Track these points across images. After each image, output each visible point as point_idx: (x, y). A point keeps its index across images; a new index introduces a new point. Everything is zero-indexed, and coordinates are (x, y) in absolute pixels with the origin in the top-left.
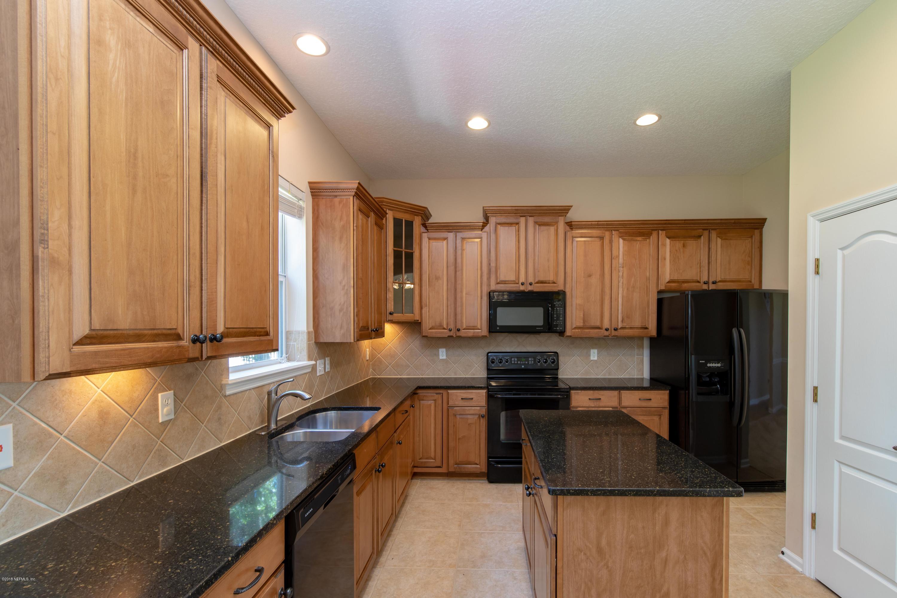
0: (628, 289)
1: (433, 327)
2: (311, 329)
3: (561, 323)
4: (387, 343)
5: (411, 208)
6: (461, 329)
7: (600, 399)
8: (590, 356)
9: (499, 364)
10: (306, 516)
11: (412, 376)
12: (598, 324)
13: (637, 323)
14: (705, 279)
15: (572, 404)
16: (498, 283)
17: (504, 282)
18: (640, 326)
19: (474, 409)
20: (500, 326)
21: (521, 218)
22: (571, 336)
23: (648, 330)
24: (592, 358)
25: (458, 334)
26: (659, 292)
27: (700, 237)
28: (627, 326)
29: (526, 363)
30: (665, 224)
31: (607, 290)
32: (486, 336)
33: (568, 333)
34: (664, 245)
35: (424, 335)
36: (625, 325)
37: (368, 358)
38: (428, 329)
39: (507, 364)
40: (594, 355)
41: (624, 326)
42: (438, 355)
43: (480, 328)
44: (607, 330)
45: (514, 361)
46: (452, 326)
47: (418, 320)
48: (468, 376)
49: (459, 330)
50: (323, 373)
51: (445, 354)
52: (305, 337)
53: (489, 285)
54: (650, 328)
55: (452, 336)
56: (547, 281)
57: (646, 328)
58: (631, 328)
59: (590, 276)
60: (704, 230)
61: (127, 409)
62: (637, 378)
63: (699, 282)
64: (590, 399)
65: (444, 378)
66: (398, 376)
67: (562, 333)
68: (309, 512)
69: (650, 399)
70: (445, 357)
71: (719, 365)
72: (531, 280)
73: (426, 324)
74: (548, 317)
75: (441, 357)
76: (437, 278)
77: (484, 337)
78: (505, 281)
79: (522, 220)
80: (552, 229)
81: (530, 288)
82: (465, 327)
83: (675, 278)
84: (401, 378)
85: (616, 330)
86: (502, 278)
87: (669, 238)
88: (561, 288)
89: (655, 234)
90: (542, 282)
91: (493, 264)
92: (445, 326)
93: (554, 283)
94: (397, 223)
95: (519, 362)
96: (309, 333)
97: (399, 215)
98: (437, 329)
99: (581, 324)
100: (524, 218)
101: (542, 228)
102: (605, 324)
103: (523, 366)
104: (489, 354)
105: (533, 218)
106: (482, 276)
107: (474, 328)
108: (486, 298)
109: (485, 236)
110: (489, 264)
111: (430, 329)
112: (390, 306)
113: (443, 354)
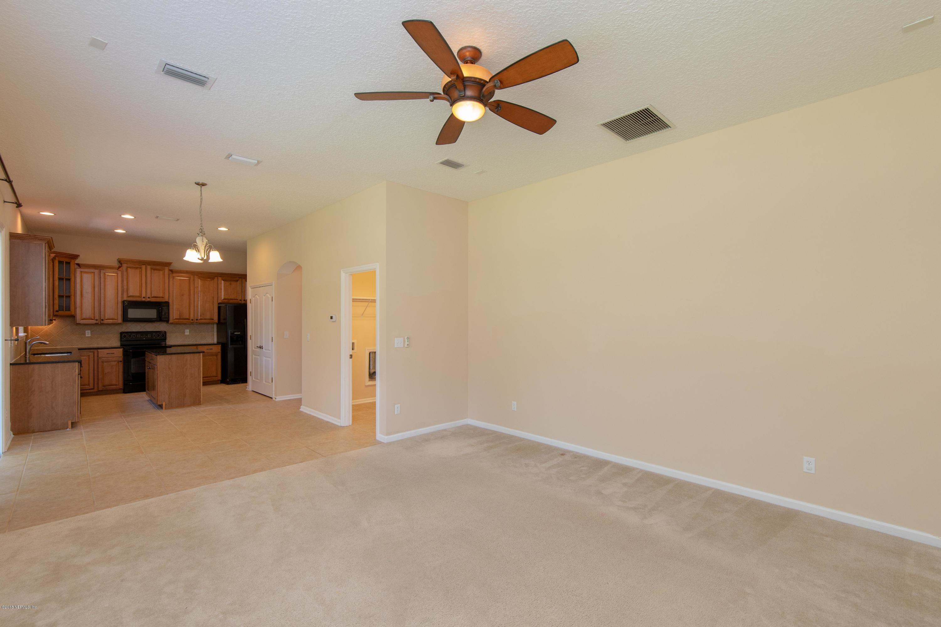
0: (203, 302)
1: (84, 319)
3: (167, 317)
5: (69, 256)
6: (104, 320)
8: (185, 332)
9: (129, 338)
12: (188, 317)
13: (208, 317)
14: (240, 298)
16: (128, 297)
18: (210, 319)
19: (114, 359)
20: (130, 318)
21: (143, 265)
22: (172, 323)
24: (186, 334)
25: (102, 322)
26: (219, 304)
27: (238, 281)
29: (146, 337)
30: (221, 274)
31: (192, 302)
32: (121, 323)
33: (171, 321)
34: (221, 283)
35: (76, 323)
36: (202, 318)
38: (80, 320)
39: (134, 337)
40: (187, 332)
43: (117, 319)
44: (192, 320)
45: (139, 336)
46: (97, 318)
47: (73, 315)
48: (107, 344)
49: (102, 320)
51: (90, 333)
53: (122, 297)
54: (215, 319)
55: (97, 324)
56: (158, 297)
57: (213, 319)
58: (205, 319)
59: (183, 295)
60: (239, 278)
62: (210, 341)
63: (237, 300)
67: (167, 321)
69: (212, 349)
70: (89, 335)
71: (239, 333)
72: (149, 296)
73: (79, 317)
74: (159, 314)
75: (87, 335)
76: (87, 293)
78: (133, 296)
79: (144, 267)
80: (161, 272)
81: (148, 300)
82: (107, 318)
83: (226, 298)
85: (197, 320)
86: (131, 294)
87: (223, 280)
88: (167, 300)
89: (216, 278)
90: (155, 297)
91: (125, 287)
92: (92, 318)
93: (163, 298)
94: (60, 263)
95: (142, 337)
97: (61, 260)
98: (87, 319)
99: (179, 317)
100: (145, 266)
101: (156, 271)
102: (192, 317)
103: (144, 339)
104: (121, 333)
105: (150, 266)
106: (118, 292)
107: (113, 319)
108: (121, 304)
109: (119, 273)
110: (123, 287)
111: (82, 320)
112: (57, 307)
113: (88, 333)
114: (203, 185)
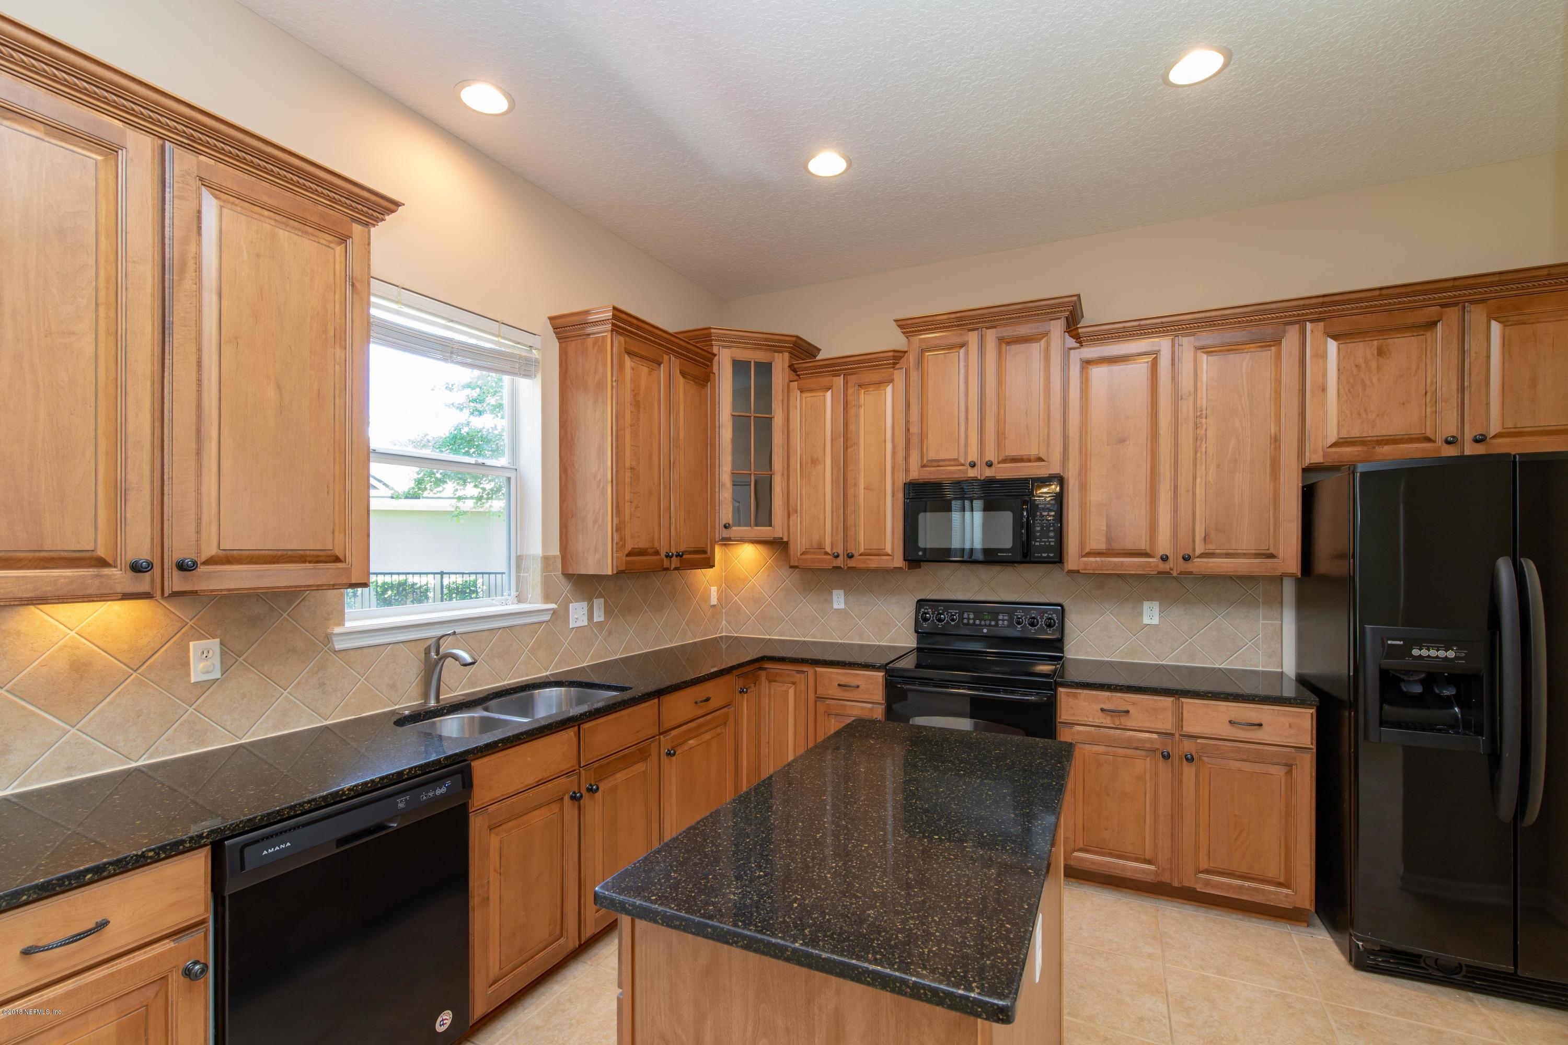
0: (1218, 466)
1: (807, 550)
2: (555, 551)
3: (1052, 544)
4: (748, 577)
5: (766, 340)
6: (856, 554)
7: (1128, 712)
8: (1141, 614)
9: (937, 623)
10: (265, 852)
11: (787, 636)
12: (1143, 545)
13: (1246, 541)
14: (1451, 429)
15: (1060, 717)
16: (924, 466)
17: (937, 463)
18: (1253, 552)
19: (862, 708)
20: (927, 550)
21: (971, 332)
22: (1078, 572)
23: (1275, 560)
24: (1147, 621)
25: (852, 563)
26: (1306, 471)
27: (1432, 325)
28: (1218, 551)
29: (993, 623)
30: (1323, 305)
31: (1165, 470)
32: (901, 568)
33: (1072, 561)
34: (1322, 356)
35: (792, 564)
36: (1211, 547)
37: (714, 601)
38: (799, 554)
39: (953, 623)
40: (1151, 614)
41: (1211, 551)
42: (831, 602)
43: (890, 552)
44: (1165, 559)
45: (970, 619)
46: (840, 550)
47: (782, 538)
48: (883, 644)
49: (851, 556)
50: (583, 623)
51: (842, 600)
52: (540, 565)
53: (906, 470)
54: (1281, 555)
55: (840, 568)
56: (1024, 457)
57: (1271, 556)
58: (1228, 555)
59: (1122, 441)
60: (1443, 306)
61: (126, 661)
62: (1263, 672)
63: (1429, 440)
64: (1102, 710)
65: (841, 644)
66: (765, 635)
67: (1056, 564)
68: (277, 848)
69: (1260, 725)
70: (842, 606)
71: (1451, 654)
72: (991, 455)
73: (798, 545)
74: (1024, 530)
75: (836, 606)
76: (814, 462)
77: (898, 570)
78: (939, 461)
79: (973, 338)
80: (1037, 349)
81: (989, 473)
82: (862, 550)
83: (1356, 433)
84: (769, 639)
85: (1187, 558)
86: (932, 455)
87: (1335, 338)
88: (1056, 467)
89: (1292, 334)
90: (1015, 460)
91: (914, 429)
92: (828, 549)
93: (1040, 459)
94: (740, 368)
95: (978, 622)
96: (548, 558)
97: (742, 357)
98: (814, 553)
99: (1103, 546)
100: (976, 332)
101: (1015, 348)
102: (1164, 544)
103: (985, 631)
104: (921, 603)
105: (994, 330)
106: (894, 453)
107: (880, 554)
108: (900, 495)
109: (899, 376)
110: (908, 430)
111: (803, 554)
112: (726, 513)
113: (839, 600)
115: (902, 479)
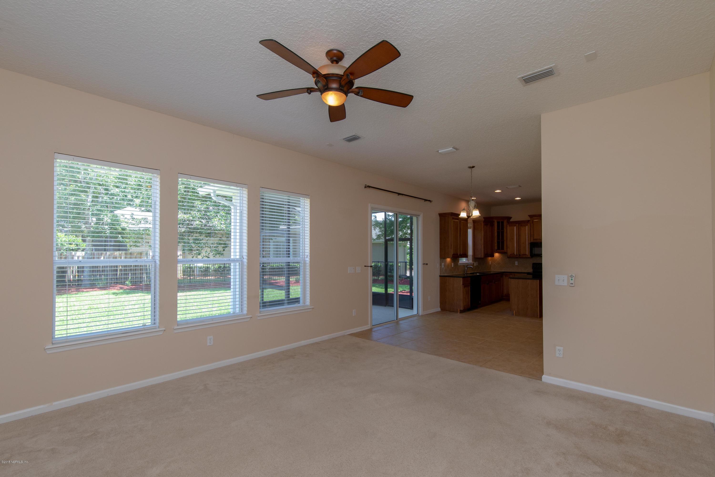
2: (473, 254)
4: (497, 259)
5: (503, 218)
11: (506, 270)
16: (534, 240)
17: (536, 239)
20: (534, 254)
35: (509, 257)
37: (490, 264)
42: (515, 264)
46: (518, 254)
47: (506, 252)
48: (526, 271)
49: (520, 255)
50: (476, 265)
52: (472, 256)
53: (531, 241)
55: (517, 257)
66: (501, 270)
73: (509, 253)
75: (516, 265)
76: (512, 239)
77: (529, 258)
82: (522, 254)
86: (535, 238)
92: (515, 254)
94: (498, 223)
96: (472, 255)
97: (499, 221)
98: (513, 254)
104: (533, 264)
106: (528, 237)
107: (526, 255)
108: (529, 245)
109: (529, 225)
110: (531, 234)
111: (511, 255)
112: (496, 248)
113: (516, 263)
114: (473, 167)
115: (530, 242)
